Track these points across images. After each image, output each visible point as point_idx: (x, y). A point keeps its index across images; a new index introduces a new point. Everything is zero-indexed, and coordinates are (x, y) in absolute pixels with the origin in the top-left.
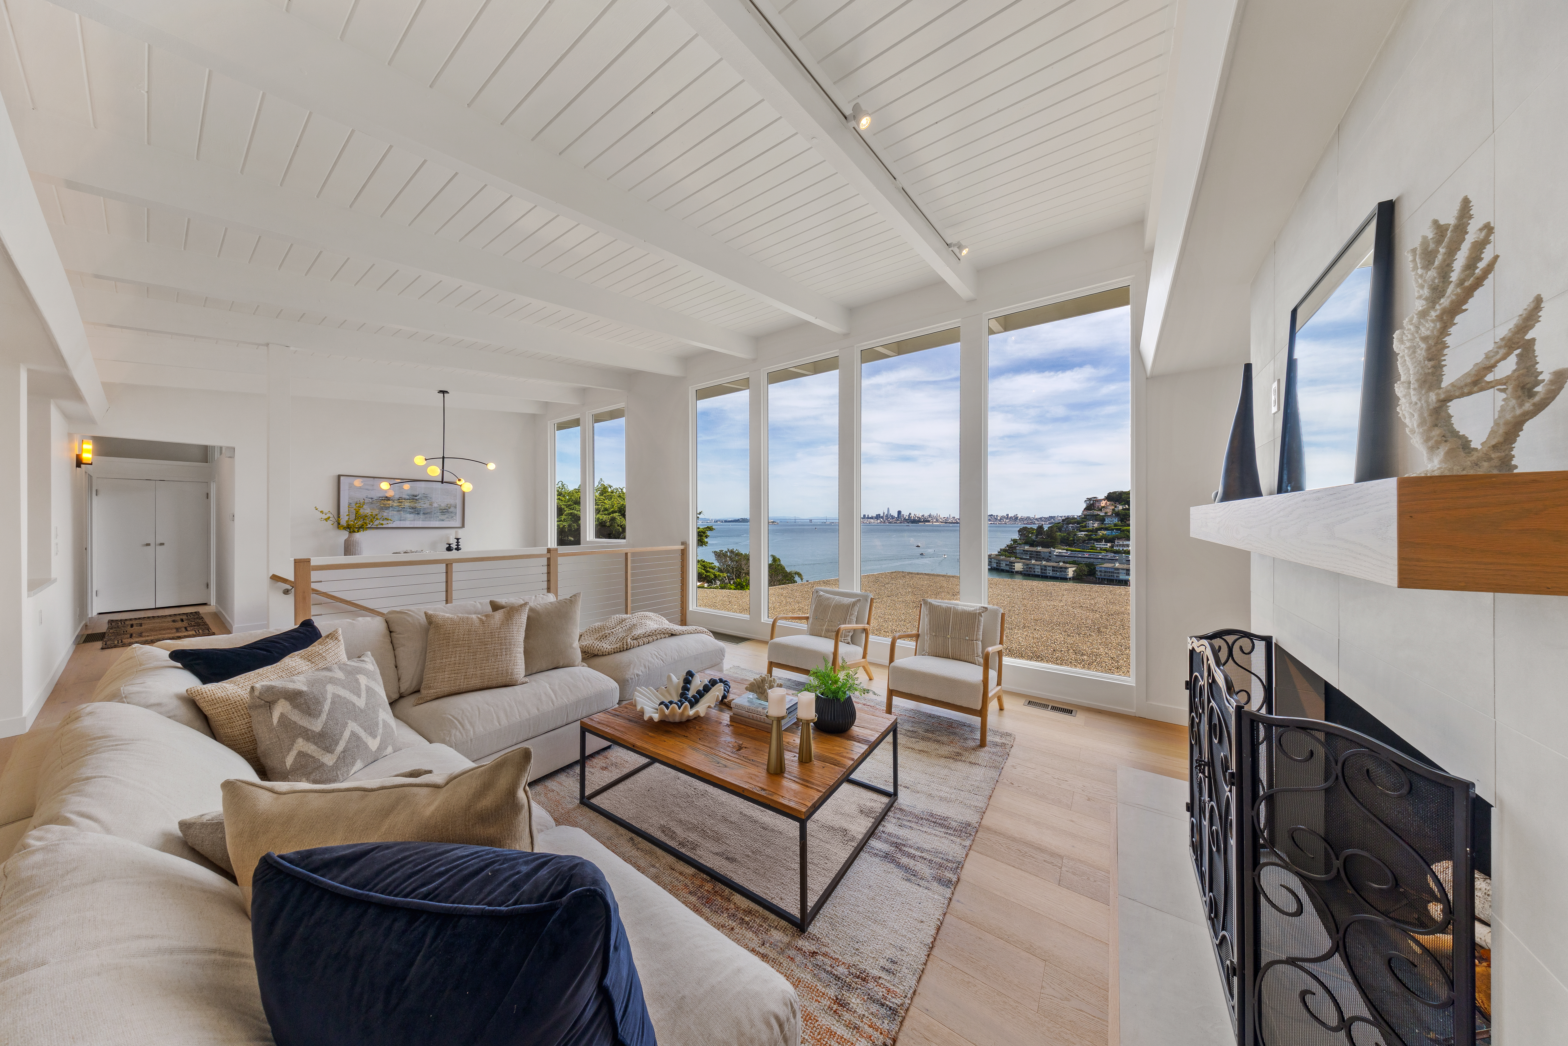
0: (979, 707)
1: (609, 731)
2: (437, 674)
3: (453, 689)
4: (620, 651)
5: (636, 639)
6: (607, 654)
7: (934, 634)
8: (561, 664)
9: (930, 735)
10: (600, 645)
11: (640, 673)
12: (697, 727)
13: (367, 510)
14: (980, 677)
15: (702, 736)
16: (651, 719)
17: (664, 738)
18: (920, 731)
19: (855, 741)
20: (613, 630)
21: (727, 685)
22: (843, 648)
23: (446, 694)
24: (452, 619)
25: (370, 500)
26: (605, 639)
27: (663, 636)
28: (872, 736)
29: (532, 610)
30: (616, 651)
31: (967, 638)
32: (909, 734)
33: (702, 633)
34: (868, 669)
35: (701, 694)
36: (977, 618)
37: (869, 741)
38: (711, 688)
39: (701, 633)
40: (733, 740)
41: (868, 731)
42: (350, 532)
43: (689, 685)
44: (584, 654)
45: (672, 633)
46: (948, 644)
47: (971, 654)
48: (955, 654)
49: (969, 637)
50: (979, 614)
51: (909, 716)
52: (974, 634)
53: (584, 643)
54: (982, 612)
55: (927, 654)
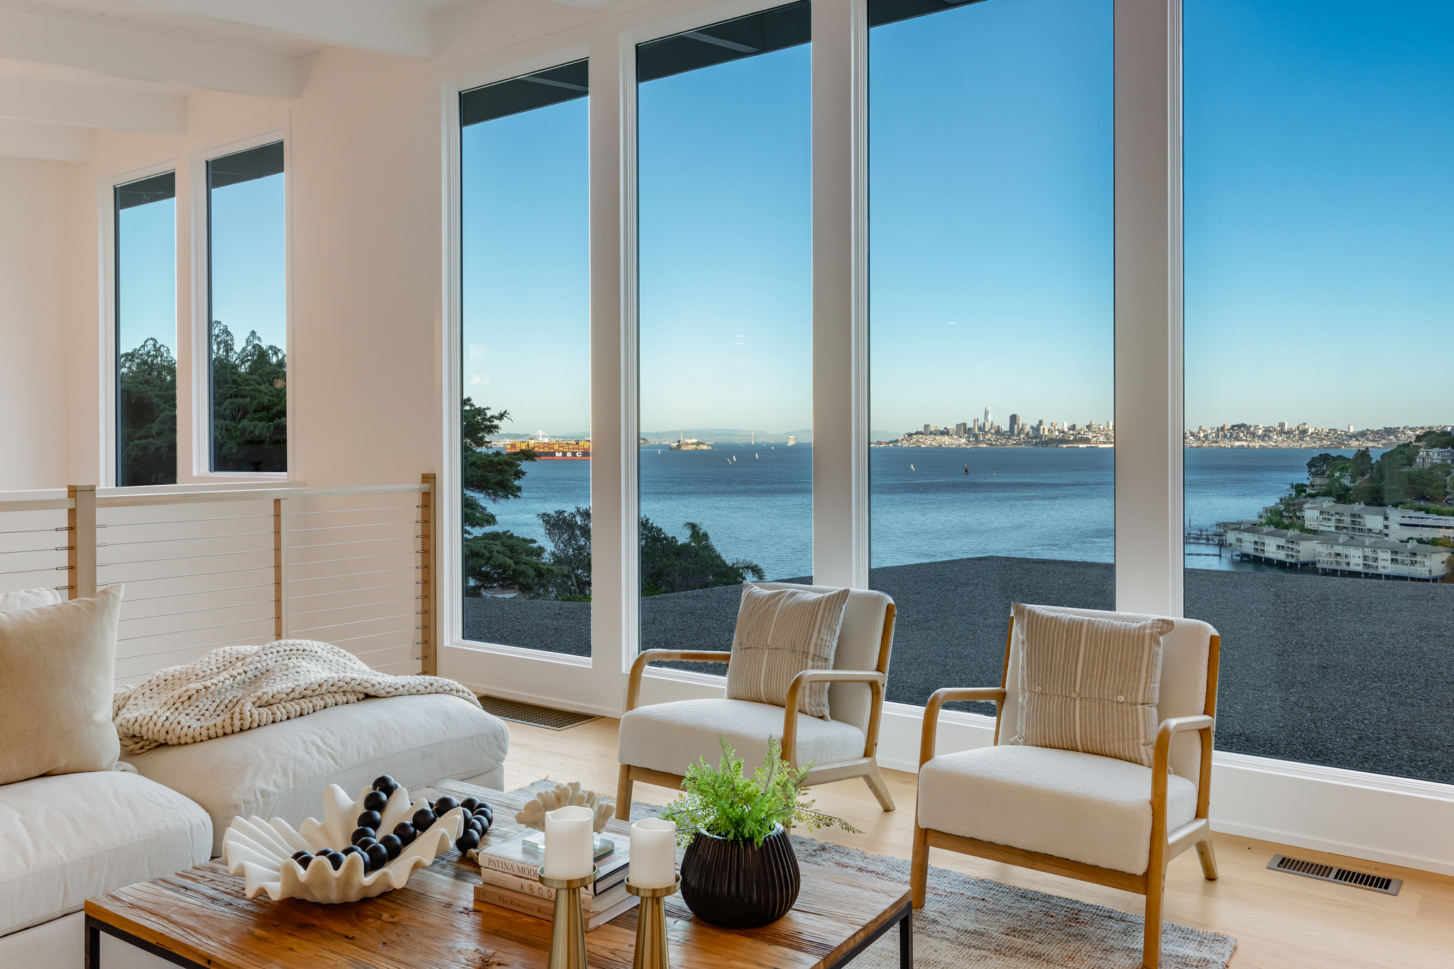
0: (1140, 869)
1: (154, 927)
4: (225, 734)
5: (268, 705)
6: (190, 740)
7: (1039, 689)
8: (62, 764)
9: (1019, 942)
10: (171, 718)
11: (271, 788)
12: (385, 916)
14: (1146, 793)
15: (394, 938)
16: (262, 892)
17: (291, 941)
18: (995, 932)
19: (790, 946)
20: (208, 683)
21: (484, 813)
22: (807, 729)
26: (186, 704)
27: (340, 698)
28: (836, 933)
30: (212, 733)
31: (1121, 698)
32: (963, 938)
33: (450, 692)
34: (879, 786)
35: (406, 835)
36: (1146, 646)
37: (826, 947)
38: (434, 820)
39: (445, 692)
40: (472, 946)
41: (829, 922)
43: (377, 814)
44: (127, 742)
45: (366, 691)
46: (1074, 714)
47: (1123, 739)
48: (1091, 740)
49: (1126, 697)
50: (1151, 639)
51: (970, 894)
52: (1138, 689)
53: (128, 716)
54: (1161, 633)
55: (1021, 741)
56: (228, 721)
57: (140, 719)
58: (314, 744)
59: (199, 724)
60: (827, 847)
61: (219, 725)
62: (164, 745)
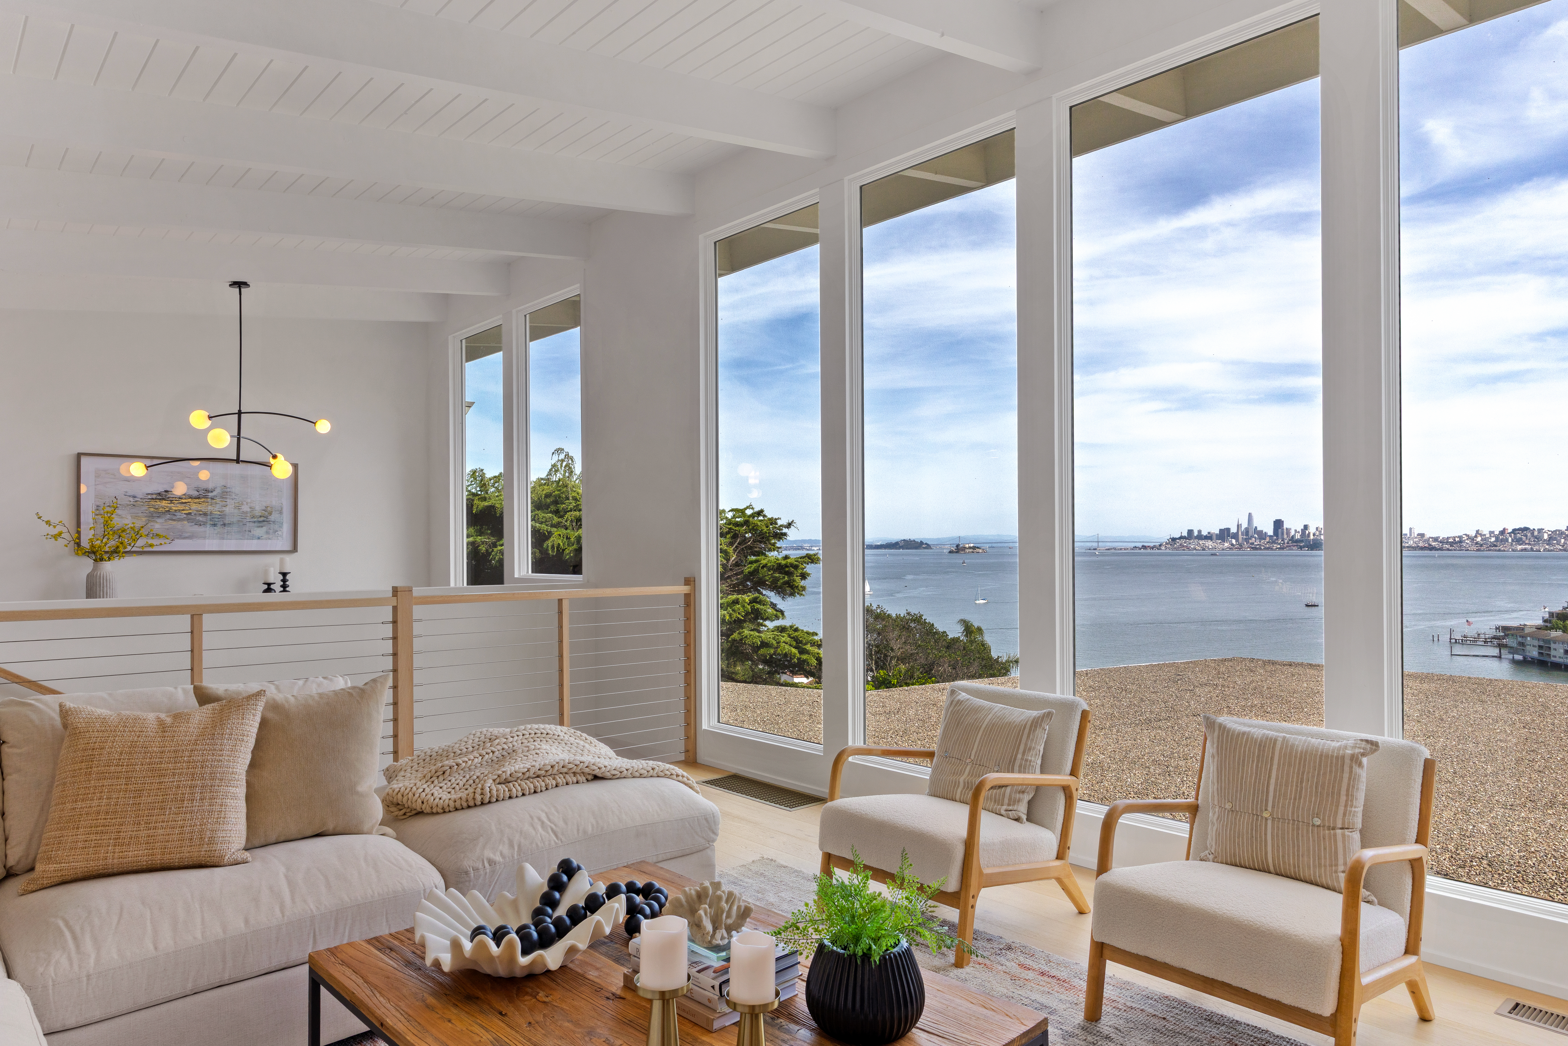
0: (1327, 1010)
2: (65, 833)
3: (94, 865)
4: (469, 807)
5: (506, 782)
6: (440, 811)
7: (1228, 806)
8: (330, 827)
10: (427, 790)
11: (498, 858)
12: (541, 995)
13: (124, 519)
14: (1334, 928)
15: (541, 1018)
16: (437, 963)
17: (454, 1012)
20: (463, 761)
21: (657, 900)
22: (990, 827)
23: (80, 875)
24: (104, 720)
25: (131, 499)
26: (441, 778)
27: (571, 778)
29: (274, 707)
30: (458, 805)
31: (1317, 821)
33: (670, 776)
34: (1069, 884)
35: (576, 916)
36: (1347, 769)
38: (603, 904)
39: (665, 776)
42: (95, 560)
43: (557, 895)
44: (393, 809)
45: (594, 773)
46: (1266, 834)
47: (1320, 865)
48: (1284, 862)
49: (1323, 820)
50: (1352, 760)
51: (1151, 1011)
52: (1336, 813)
53: (395, 786)
54: (1363, 755)
55: (1211, 857)
56: (471, 795)
57: (403, 789)
58: (539, 819)
59: (449, 796)
60: (1013, 946)
61: (464, 799)
62: (420, 813)
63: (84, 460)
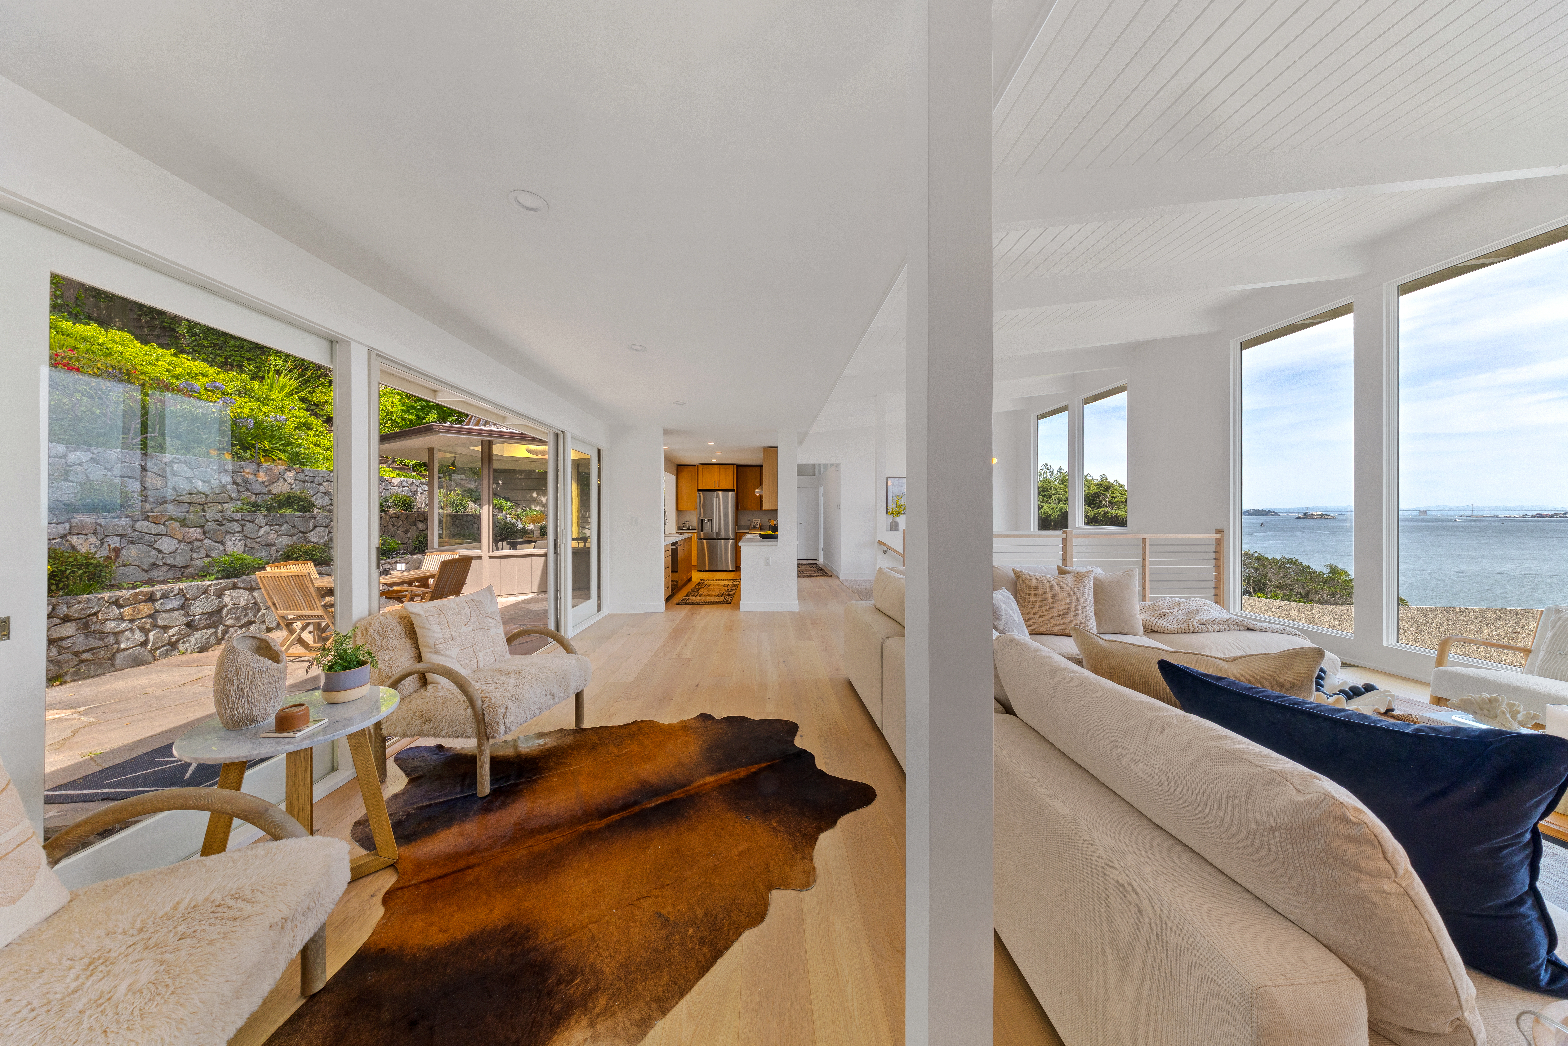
4: (1185, 633)
5: (1204, 624)
10: (1162, 625)
20: (1172, 611)
24: (1034, 576)
27: (1236, 627)
29: (1095, 579)
30: (1179, 631)
39: (1292, 635)
42: (894, 516)
45: (1248, 626)
56: (1186, 627)
57: (1151, 620)
59: (1171, 626)
61: (1183, 628)
62: (1156, 632)
63: (889, 479)
